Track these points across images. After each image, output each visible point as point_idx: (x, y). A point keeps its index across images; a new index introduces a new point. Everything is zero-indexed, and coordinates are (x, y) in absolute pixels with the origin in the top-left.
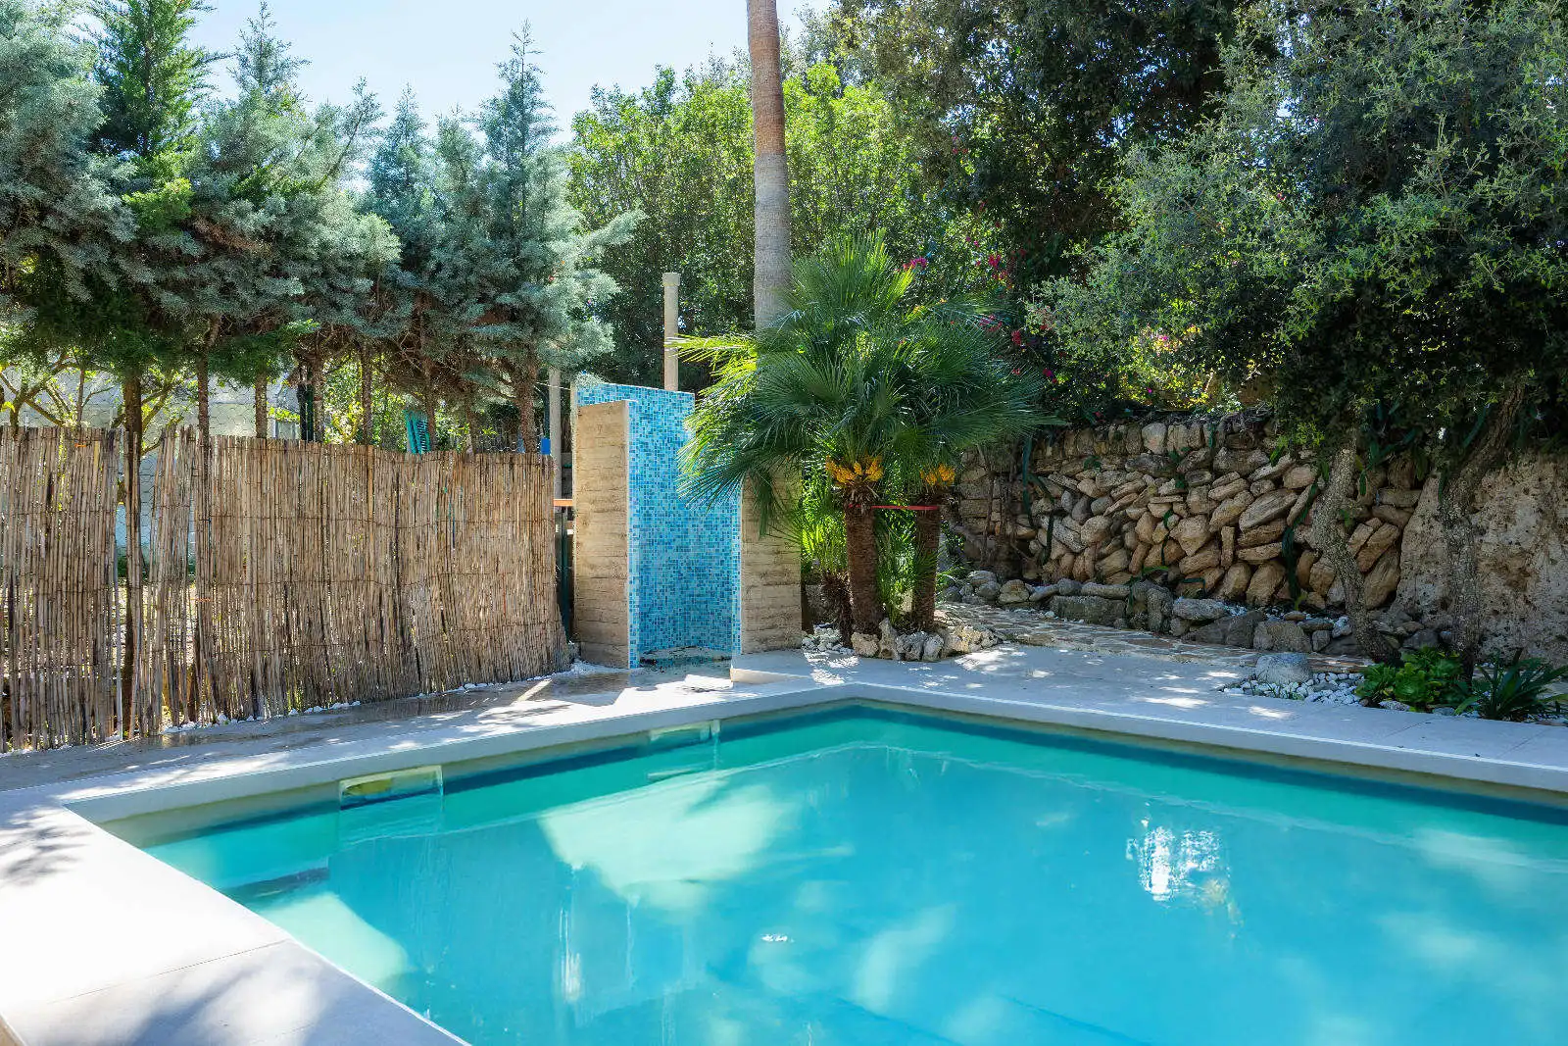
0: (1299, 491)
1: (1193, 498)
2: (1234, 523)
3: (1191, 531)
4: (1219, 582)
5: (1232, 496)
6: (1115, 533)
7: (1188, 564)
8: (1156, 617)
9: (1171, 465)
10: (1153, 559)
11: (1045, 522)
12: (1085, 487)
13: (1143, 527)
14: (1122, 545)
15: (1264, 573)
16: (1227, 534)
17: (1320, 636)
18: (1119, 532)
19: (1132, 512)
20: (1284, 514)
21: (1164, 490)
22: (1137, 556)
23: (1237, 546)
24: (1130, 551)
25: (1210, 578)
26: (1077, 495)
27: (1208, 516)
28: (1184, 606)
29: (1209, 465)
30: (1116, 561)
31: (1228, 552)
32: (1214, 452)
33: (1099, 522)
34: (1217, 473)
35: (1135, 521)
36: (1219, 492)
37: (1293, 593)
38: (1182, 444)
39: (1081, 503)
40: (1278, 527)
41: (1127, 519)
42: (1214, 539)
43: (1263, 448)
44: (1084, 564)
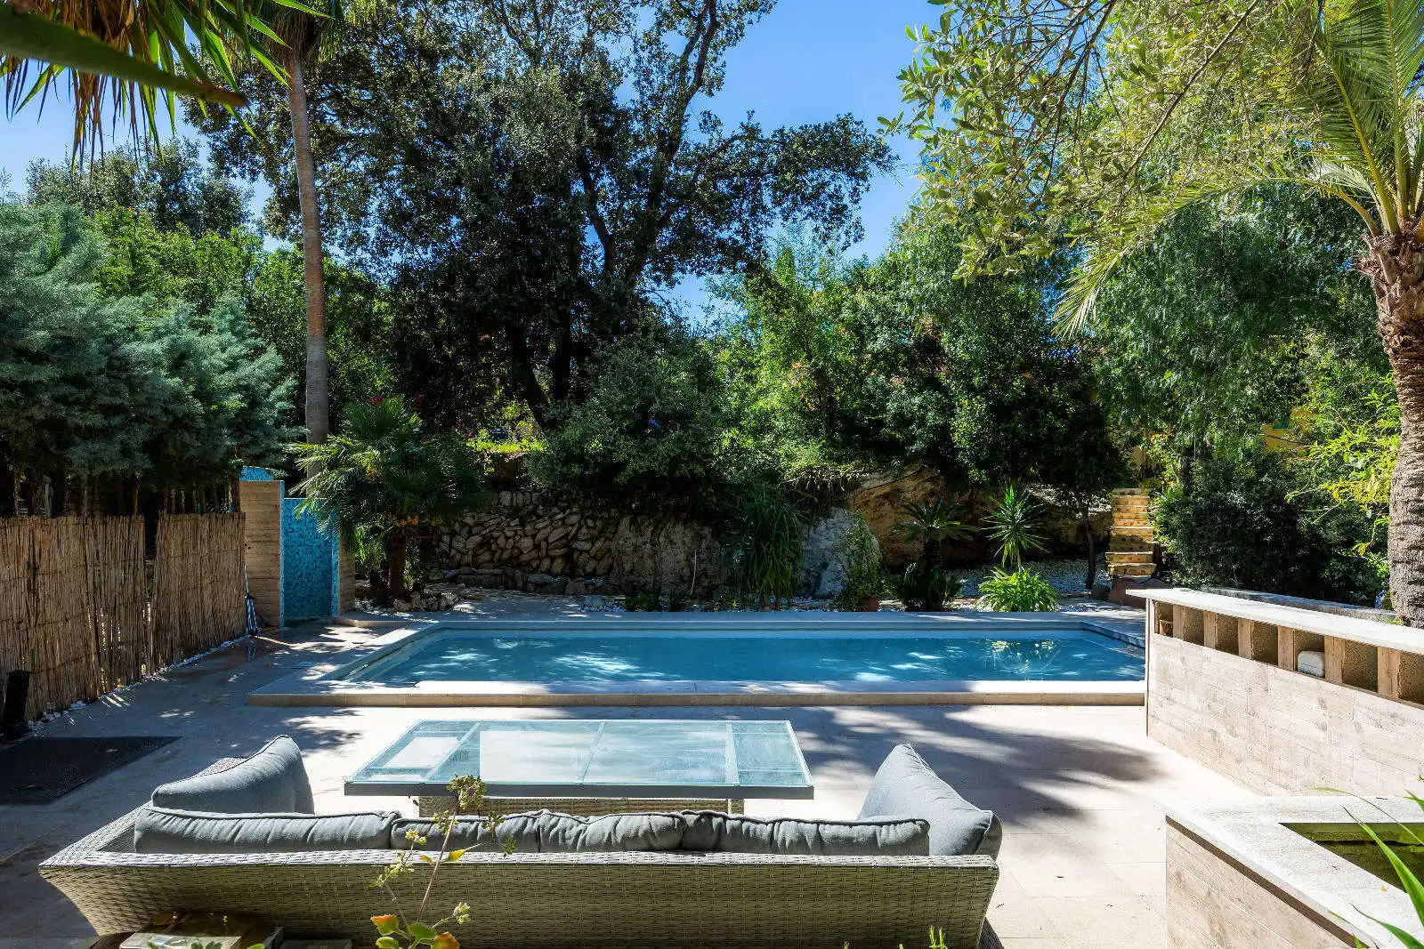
0: (573, 525)
1: (529, 528)
2: (546, 539)
3: (527, 543)
4: (538, 566)
5: (545, 527)
6: (486, 543)
7: (525, 558)
8: (520, 584)
9: (515, 511)
10: (506, 555)
11: (446, 539)
12: (469, 521)
13: (501, 541)
14: (489, 549)
15: (559, 561)
16: (543, 544)
17: (591, 587)
18: (489, 544)
19: (496, 534)
20: (567, 535)
21: (512, 524)
22: (497, 555)
23: (547, 550)
24: (493, 553)
25: (534, 564)
26: (463, 525)
27: (534, 536)
28: (534, 578)
29: (534, 512)
30: (486, 557)
31: (544, 551)
32: (536, 507)
33: (477, 539)
34: (539, 517)
35: (497, 539)
36: (540, 526)
37: (572, 569)
38: (520, 502)
39: (467, 529)
40: (564, 541)
41: (492, 537)
42: (537, 547)
43: (559, 507)
44: (468, 559)
